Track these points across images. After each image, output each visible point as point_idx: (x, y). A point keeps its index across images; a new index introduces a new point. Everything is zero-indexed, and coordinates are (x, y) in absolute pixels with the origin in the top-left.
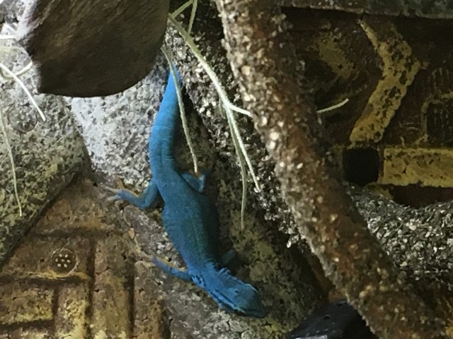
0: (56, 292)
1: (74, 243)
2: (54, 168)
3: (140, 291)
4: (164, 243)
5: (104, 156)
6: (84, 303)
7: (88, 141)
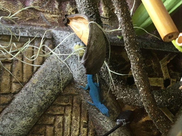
0: (65, 108)
1: (69, 97)
2: (66, 80)
3: (83, 107)
4: (89, 97)
5: (77, 78)
6: (71, 110)
7: (73, 75)
